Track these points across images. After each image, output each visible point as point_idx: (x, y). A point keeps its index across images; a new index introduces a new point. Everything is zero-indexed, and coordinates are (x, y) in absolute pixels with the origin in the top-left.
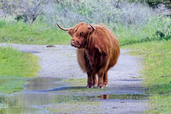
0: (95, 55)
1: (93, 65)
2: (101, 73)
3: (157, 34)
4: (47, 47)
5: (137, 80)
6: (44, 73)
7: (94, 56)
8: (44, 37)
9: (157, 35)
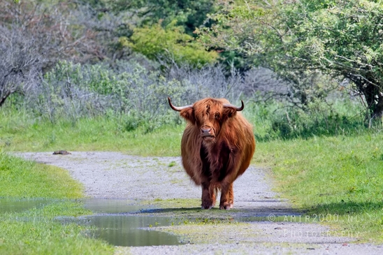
0: (221, 154)
1: (216, 171)
2: (226, 184)
3: (276, 128)
4: (55, 154)
5: (274, 201)
6: (93, 192)
7: (218, 155)
8: (32, 136)
9: (274, 130)
